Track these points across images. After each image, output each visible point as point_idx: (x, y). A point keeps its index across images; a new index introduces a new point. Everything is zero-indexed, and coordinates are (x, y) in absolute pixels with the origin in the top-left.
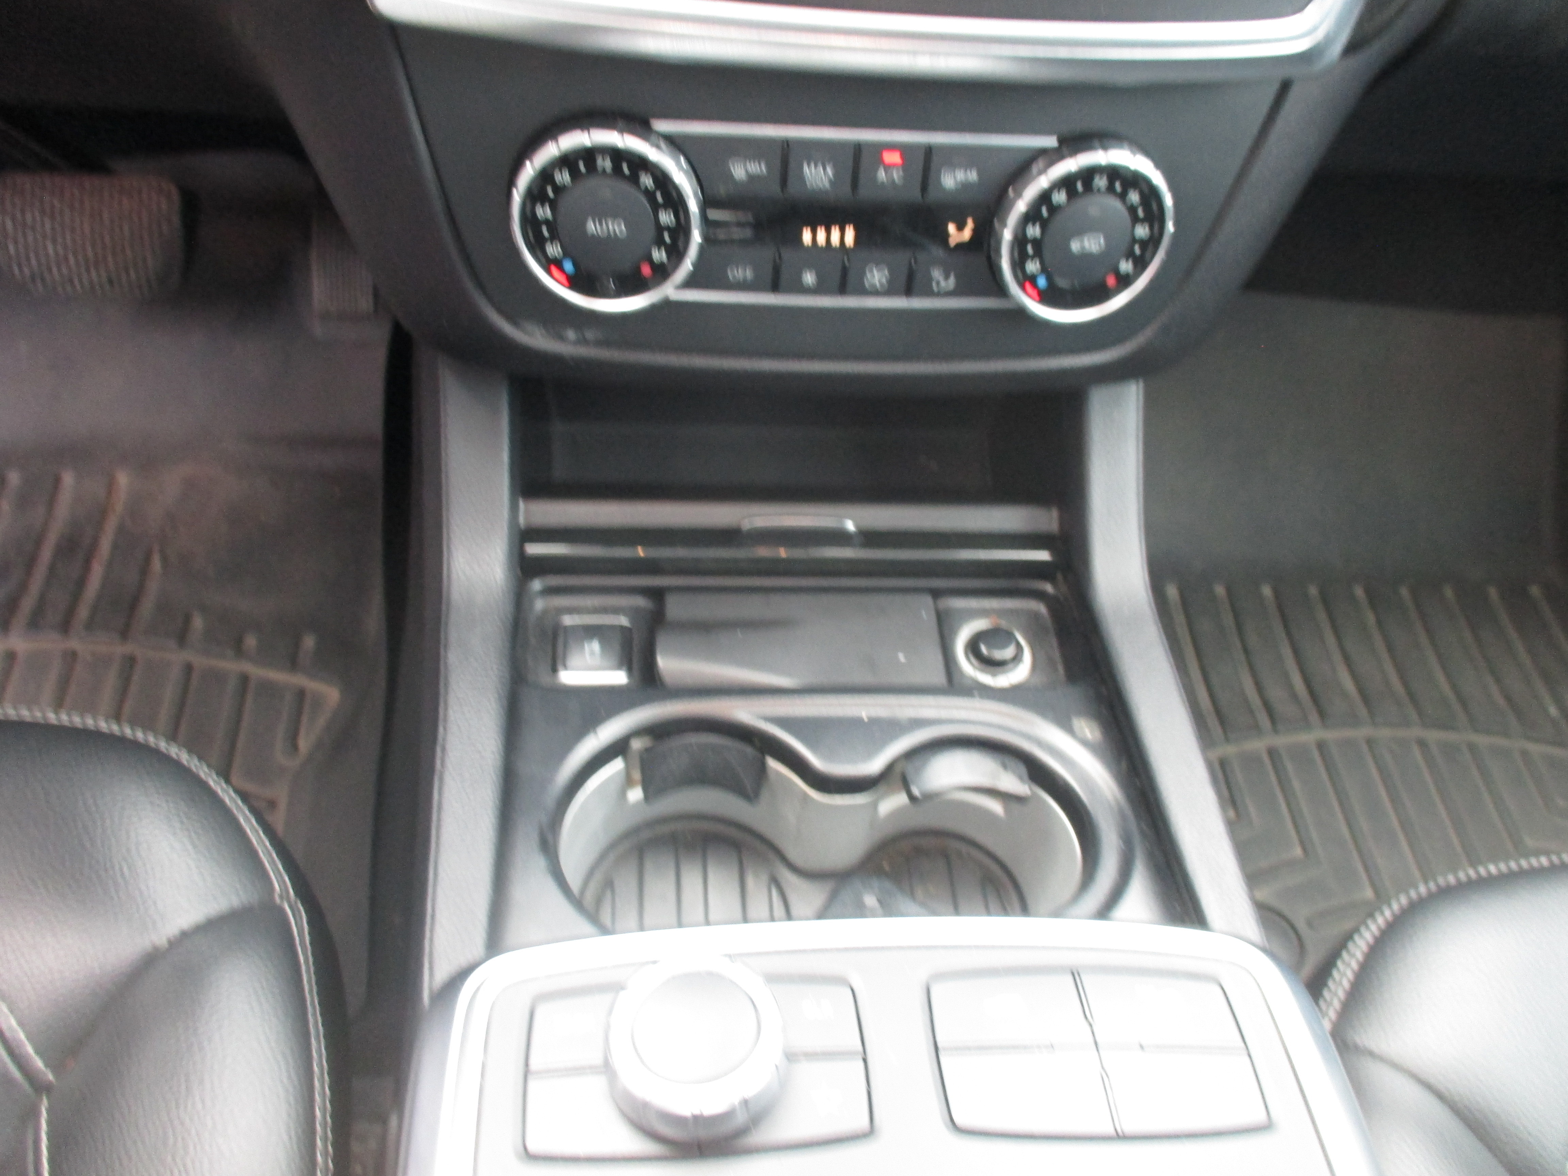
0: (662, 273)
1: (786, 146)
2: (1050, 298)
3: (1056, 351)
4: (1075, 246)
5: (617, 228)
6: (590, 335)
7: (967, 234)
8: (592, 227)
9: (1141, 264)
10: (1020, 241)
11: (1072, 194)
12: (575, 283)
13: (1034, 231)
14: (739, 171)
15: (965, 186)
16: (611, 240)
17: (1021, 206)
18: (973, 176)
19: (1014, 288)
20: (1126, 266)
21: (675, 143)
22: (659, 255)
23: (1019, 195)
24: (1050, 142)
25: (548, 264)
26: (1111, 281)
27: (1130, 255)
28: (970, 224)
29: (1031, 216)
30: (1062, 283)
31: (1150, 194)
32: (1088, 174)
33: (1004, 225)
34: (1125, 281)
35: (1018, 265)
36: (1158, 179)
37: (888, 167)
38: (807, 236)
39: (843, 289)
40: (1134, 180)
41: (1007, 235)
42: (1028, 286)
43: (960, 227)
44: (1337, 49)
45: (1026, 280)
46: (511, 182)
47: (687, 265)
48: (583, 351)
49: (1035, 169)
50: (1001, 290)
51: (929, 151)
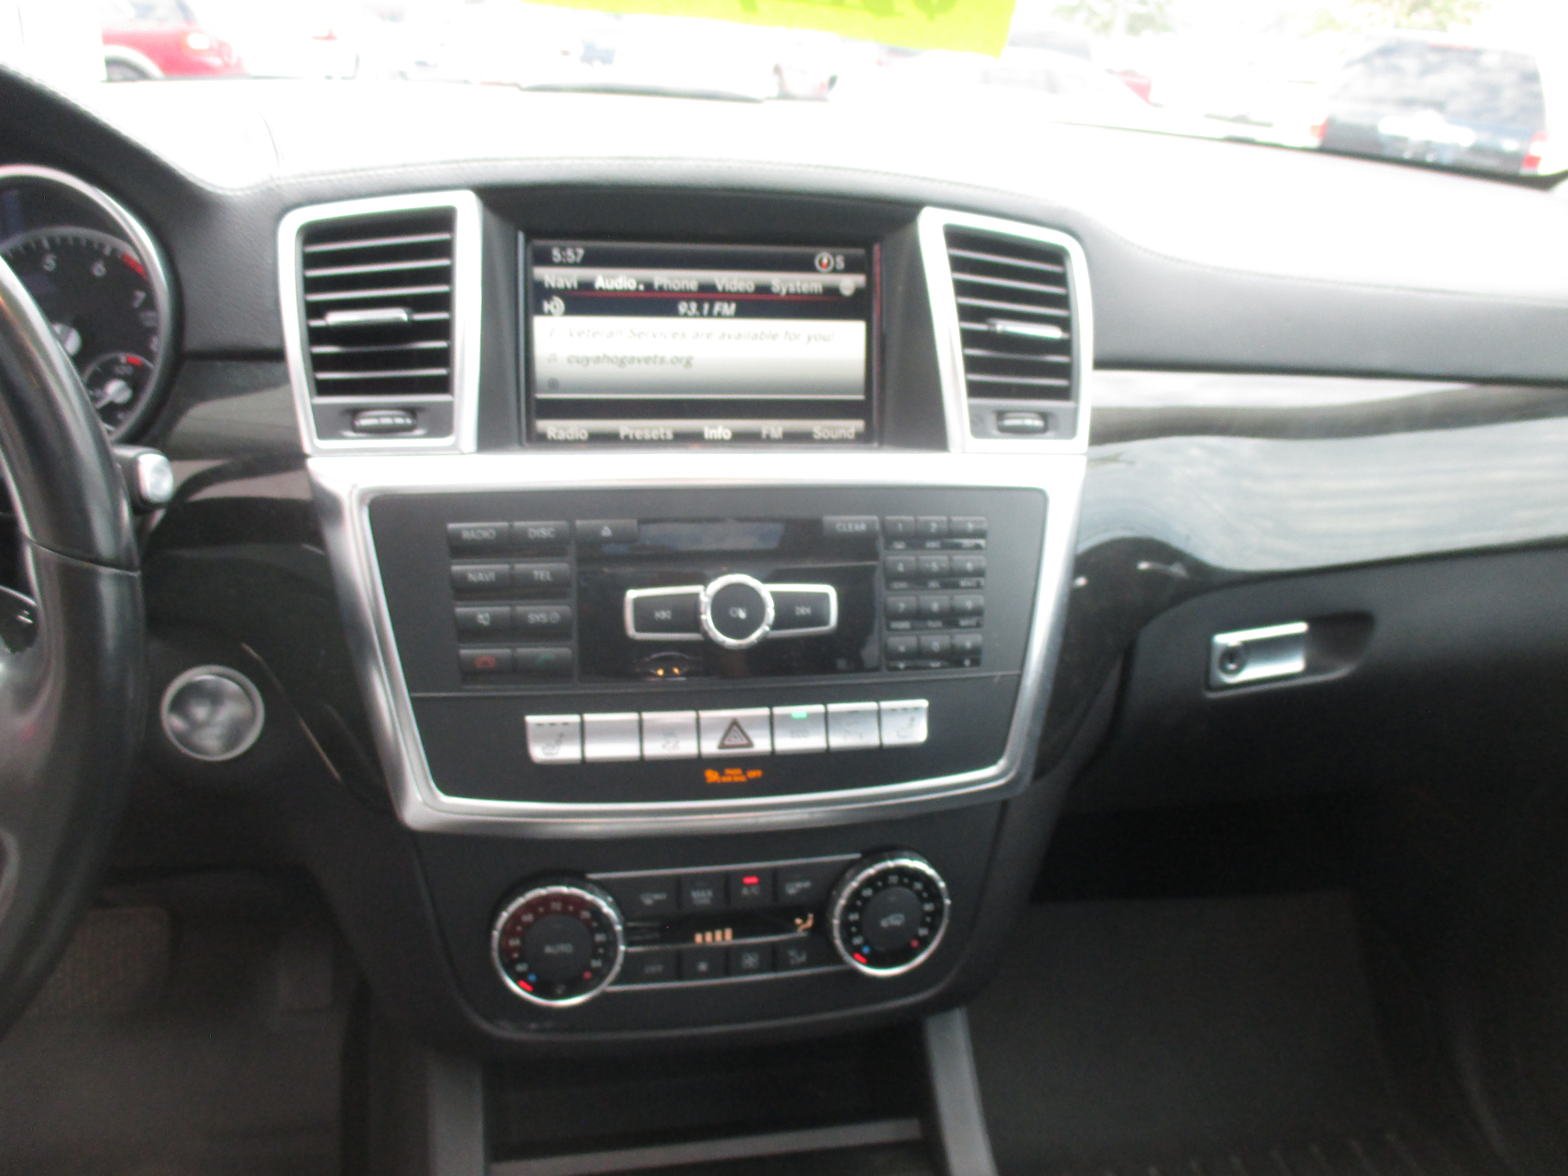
0: (599, 976)
1: (678, 879)
2: (874, 961)
3: (885, 998)
4: (884, 923)
5: (566, 948)
6: (548, 1025)
7: (809, 923)
8: (548, 950)
9: (933, 929)
10: (845, 925)
11: (876, 890)
12: (537, 990)
13: (854, 917)
14: (648, 900)
15: (803, 891)
16: (563, 956)
17: (842, 902)
18: (807, 884)
19: (848, 958)
20: (923, 932)
21: (604, 887)
22: (596, 963)
23: (839, 895)
24: (856, 856)
25: (518, 978)
26: (915, 943)
27: (924, 924)
28: (811, 916)
29: (850, 908)
30: (881, 949)
31: (928, 882)
32: (884, 875)
33: (833, 916)
34: (924, 943)
35: (847, 939)
36: (930, 871)
37: (749, 885)
38: (698, 938)
39: (727, 973)
40: (917, 875)
41: (836, 922)
42: (857, 956)
43: (805, 920)
44: (1027, 779)
45: (854, 950)
46: (491, 926)
47: (617, 968)
48: (542, 1037)
49: (848, 875)
50: (839, 960)
51: (775, 873)
